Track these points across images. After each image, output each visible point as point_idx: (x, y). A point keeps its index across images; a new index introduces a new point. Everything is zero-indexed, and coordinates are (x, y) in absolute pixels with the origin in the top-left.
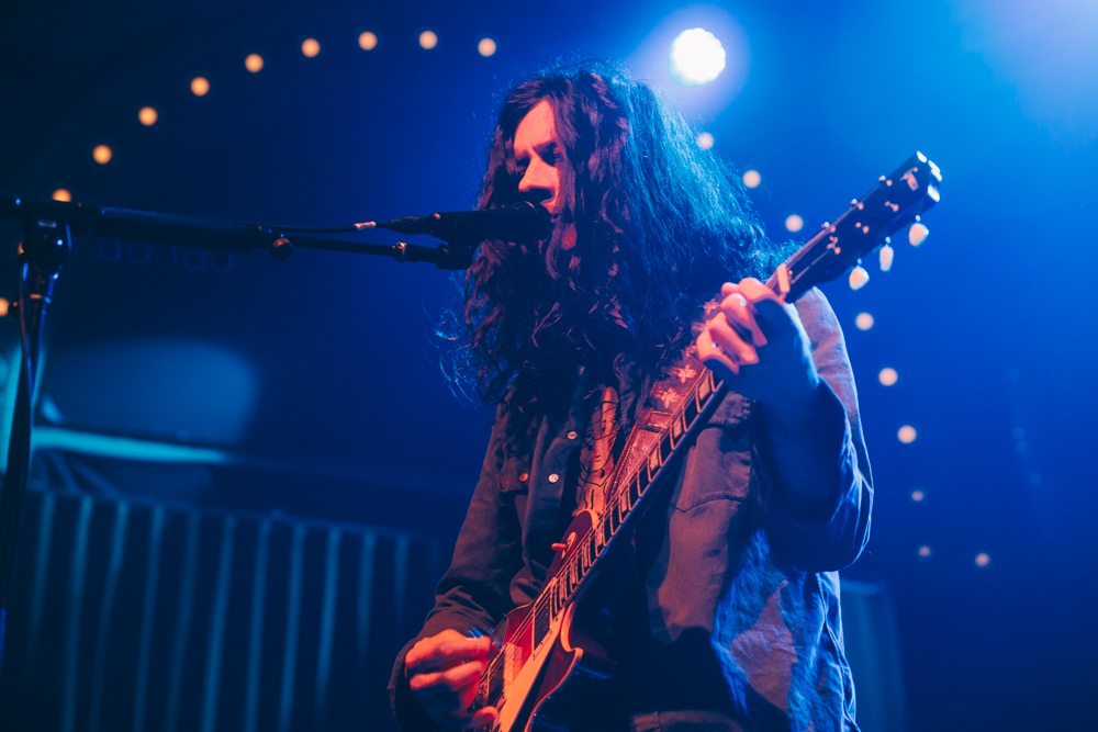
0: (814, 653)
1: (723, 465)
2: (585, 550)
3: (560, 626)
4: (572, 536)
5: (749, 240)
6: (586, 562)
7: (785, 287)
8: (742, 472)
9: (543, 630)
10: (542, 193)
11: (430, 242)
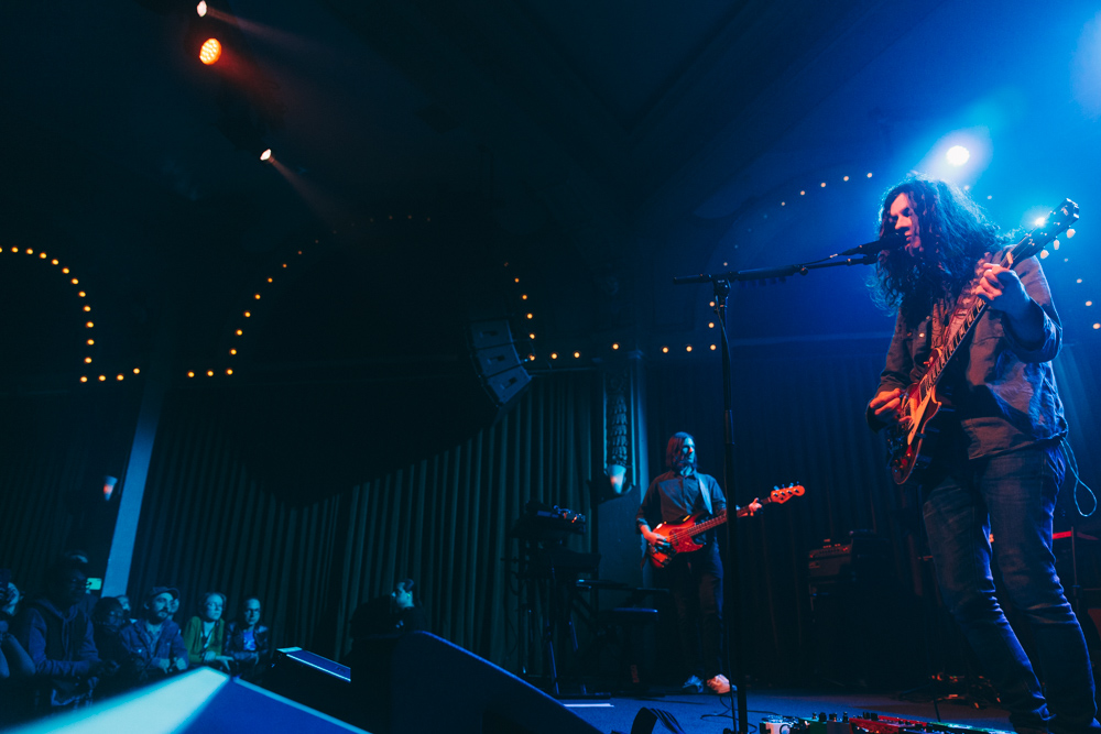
0: (1039, 391)
1: (991, 325)
2: (937, 365)
3: (930, 393)
4: (931, 359)
5: (993, 231)
6: (938, 370)
7: (1011, 262)
8: (999, 326)
9: (924, 395)
10: (905, 229)
11: (859, 256)
